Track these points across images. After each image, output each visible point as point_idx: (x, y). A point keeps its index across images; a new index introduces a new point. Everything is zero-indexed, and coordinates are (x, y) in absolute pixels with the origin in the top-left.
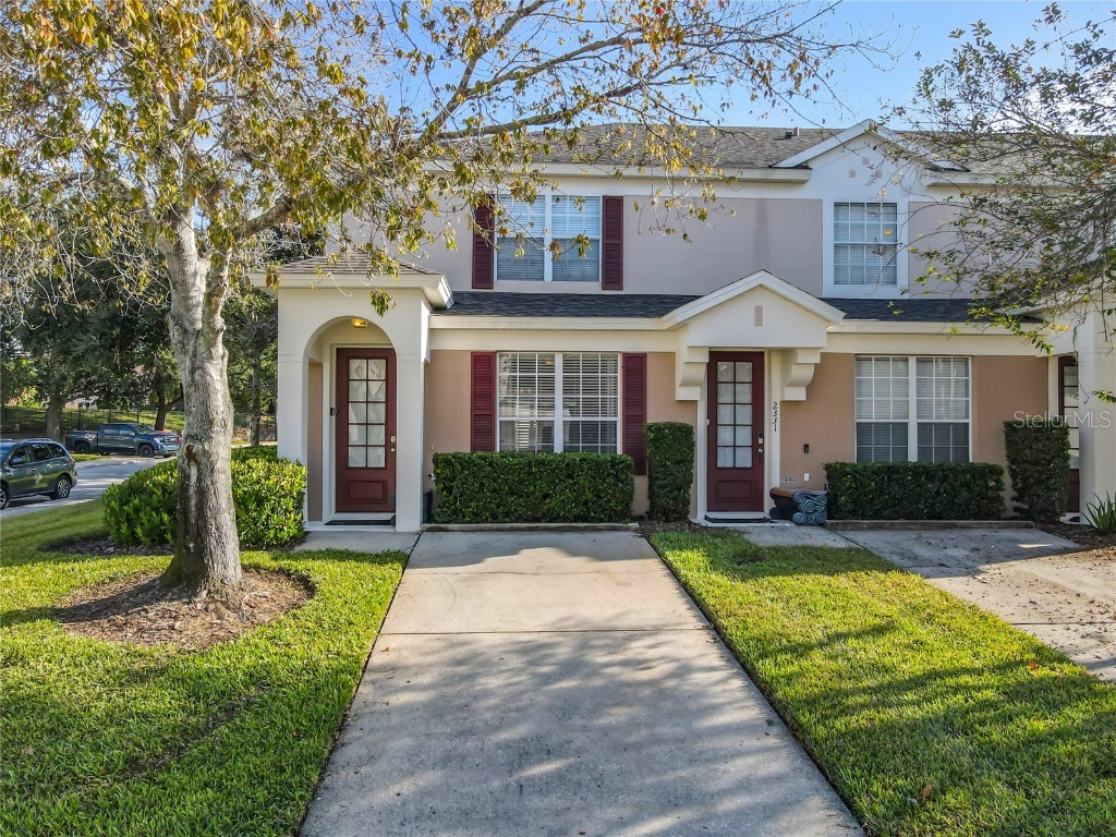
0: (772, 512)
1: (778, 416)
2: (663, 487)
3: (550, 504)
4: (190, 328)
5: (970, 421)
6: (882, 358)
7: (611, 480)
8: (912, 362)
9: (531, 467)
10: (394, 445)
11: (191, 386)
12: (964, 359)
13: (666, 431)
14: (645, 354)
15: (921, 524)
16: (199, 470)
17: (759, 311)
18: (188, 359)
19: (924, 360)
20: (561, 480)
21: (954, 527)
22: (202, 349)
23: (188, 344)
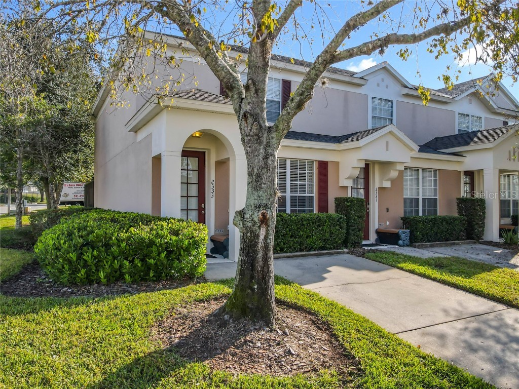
0: (376, 240)
1: (378, 194)
2: (353, 230)
3: (309, 241)
4: (263, 125)
5: (438, 197)
6: (411, 169)
7: (338, 227)
8: (420, 171)
9: (303, 222)
10: (204, 209)
11: (262, 168)
12: (435, 170)
13: (355, 201)
14: (327, 162)
15: (445, 243)
16: (267, 230)
17: (387, 143)
18: (262, 147)
19: (424, 170)
20: (315, 228)
21: (454, 244)
22: (274, 141)
23: (262, 137)
